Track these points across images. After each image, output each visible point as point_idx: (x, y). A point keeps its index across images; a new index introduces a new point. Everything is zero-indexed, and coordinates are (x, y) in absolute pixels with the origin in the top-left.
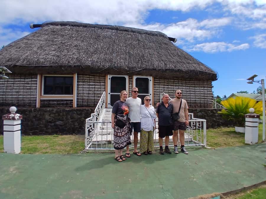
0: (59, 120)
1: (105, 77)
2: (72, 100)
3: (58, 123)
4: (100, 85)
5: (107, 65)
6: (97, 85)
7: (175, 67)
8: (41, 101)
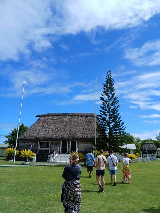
0: (44, 157)
1: (60, 141)
2: (48, 151)
3: (44, 158)
4: (58, 145)
5: (60, 137)
6: (57, 145)
7: (86, 136)
8: (39, 151)
